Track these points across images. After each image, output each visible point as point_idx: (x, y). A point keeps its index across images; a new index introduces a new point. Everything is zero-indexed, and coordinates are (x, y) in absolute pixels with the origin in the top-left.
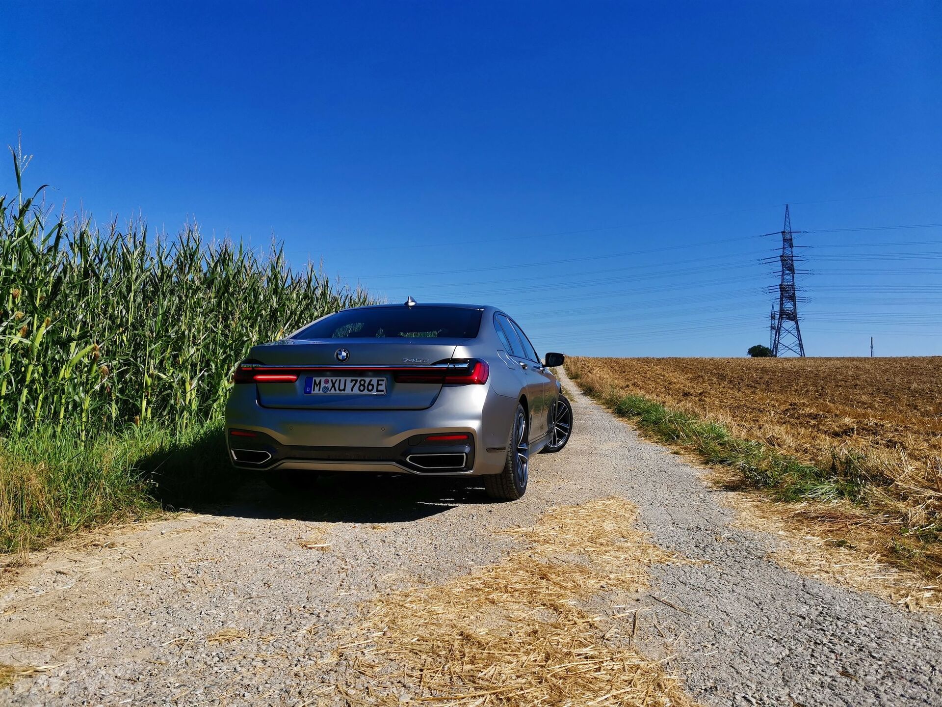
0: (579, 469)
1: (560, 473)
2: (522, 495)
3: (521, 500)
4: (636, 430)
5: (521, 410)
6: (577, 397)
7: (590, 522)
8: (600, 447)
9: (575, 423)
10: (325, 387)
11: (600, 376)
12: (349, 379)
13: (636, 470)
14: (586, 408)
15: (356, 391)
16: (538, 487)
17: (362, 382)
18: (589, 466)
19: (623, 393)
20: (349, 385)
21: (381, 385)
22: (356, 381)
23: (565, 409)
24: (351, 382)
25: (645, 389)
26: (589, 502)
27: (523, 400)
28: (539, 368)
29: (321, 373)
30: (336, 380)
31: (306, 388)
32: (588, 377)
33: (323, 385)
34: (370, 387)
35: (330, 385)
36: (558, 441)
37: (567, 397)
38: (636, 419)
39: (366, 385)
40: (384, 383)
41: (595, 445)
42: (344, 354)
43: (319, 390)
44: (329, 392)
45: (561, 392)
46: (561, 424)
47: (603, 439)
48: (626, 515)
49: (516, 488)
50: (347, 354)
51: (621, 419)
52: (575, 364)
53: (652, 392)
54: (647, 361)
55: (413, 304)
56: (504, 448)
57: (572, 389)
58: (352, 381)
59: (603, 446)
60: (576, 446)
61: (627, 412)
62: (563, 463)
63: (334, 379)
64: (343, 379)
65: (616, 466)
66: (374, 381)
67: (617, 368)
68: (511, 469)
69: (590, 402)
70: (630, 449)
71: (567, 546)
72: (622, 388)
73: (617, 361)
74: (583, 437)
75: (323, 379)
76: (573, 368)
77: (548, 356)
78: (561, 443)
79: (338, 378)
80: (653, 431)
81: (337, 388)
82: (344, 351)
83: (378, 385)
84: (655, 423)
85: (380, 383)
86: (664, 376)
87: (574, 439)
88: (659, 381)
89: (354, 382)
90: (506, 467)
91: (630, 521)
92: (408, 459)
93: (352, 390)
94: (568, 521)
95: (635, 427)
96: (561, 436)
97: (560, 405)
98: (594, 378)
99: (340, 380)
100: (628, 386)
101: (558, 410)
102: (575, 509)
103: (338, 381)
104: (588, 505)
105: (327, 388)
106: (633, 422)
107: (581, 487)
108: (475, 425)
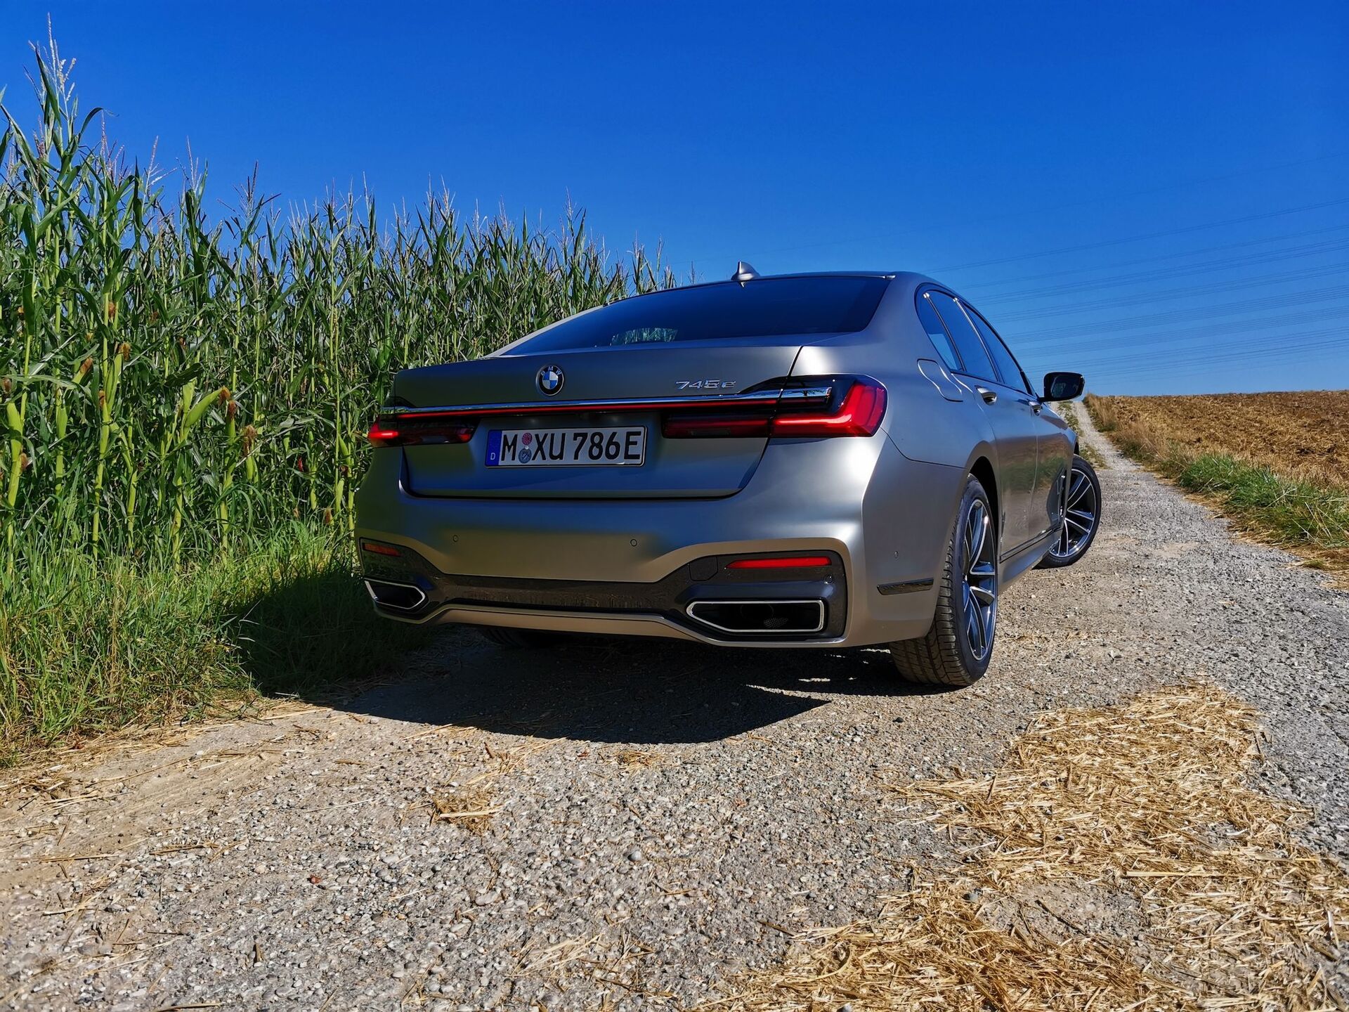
0: (1113, 605)
1: (1071, 615)
2: (981, 675)
3: (977, 688)
4: (1222, 517)
5: (977, 491)
6: (1111, 459)
7: (1140, 763)
8: (1156, 553)
9: (1107, 505)
10: (524, 451)
11: (1153, 425)
12: (570, 432)
13: (1237, 606)
14: (1126, 478)
15: (584, 459)
16: (1022, 652)
17: (597, 439)
18: (1134, 597)
19: (1192, 453)
20: (571, 445)
21: (635, 443)
22: (584, 436)
23: (1085, 483)
24: (575, 439)
25: (1229, 444)
26: (1136, 698)
27: (982, 469)
28: (1027, 403)
29: (517, 419)
30: (546, 435)
31: (488, 456)
32: (1130, 427)
33: (520, 446)
34: (612, 450)
35: (532, 447)
36: (1072, 545)
37: (1092, 460)
38: (1221, 496)
39: (604, 444)
40: (640, 439)
41: (1145, 549)
42: (554, 377)
43: (513, 459)
44: (531, 462)
45: (1077, 451)
46: (1078, 513)
47: (1160, 535)
48: (1232, 742)
49: (964, 665)
50: (560, 377)
51: (1191, 496)
52: (1108, 408)
53: (1242, 449)
54: (1230, 399)
55: (748, 277)
56: (929, 583)
57: (1102, 447)
58: (576, 436)
59: (1161, 552)
60: (1106, 553)
61: (1203, 484)
62: (1080, 592)
63: (541, 433)
64: (558, 432)
65: (1191, 597)
66: (621, 433)
67: (1179, 412)
68: (949, 625)
69: (1134, 468)
70: (1217, 557)
71: (1076, 856)
72: (1189, 443)
73: (1179, 401)
74: (1120, 532)
75: (521, 433)
76: (1104, 415)
77: (1049, 379)
78: (1077, 549)
79: (549, 432)
80: (1258, 519)
81: (547, 455)
82: (555, 371)
83: (628, 443)
84: (1260, 504)
85: (632, 438)
86: (1261, 422)
87: (1104, 536)
88: (1252, 430)
89: (580, 439)
90: (937, 620)
91: (1244, 761)
92: (689, 611)
93: (576, 457)
94: (1083, 759)
95: (1220, 512)
96: (1075, 534)
97: (1075, 477)
98: (1141, 427)
99: (553, 435)
100: (1199, 440)
101: (1071, 486)
102: (1101, 720)
103: (549, 437)
104: (1135, 706)
105: (528, 453)
106: (1215, 502)
107: (1118, 653)
108: (845, 533)
